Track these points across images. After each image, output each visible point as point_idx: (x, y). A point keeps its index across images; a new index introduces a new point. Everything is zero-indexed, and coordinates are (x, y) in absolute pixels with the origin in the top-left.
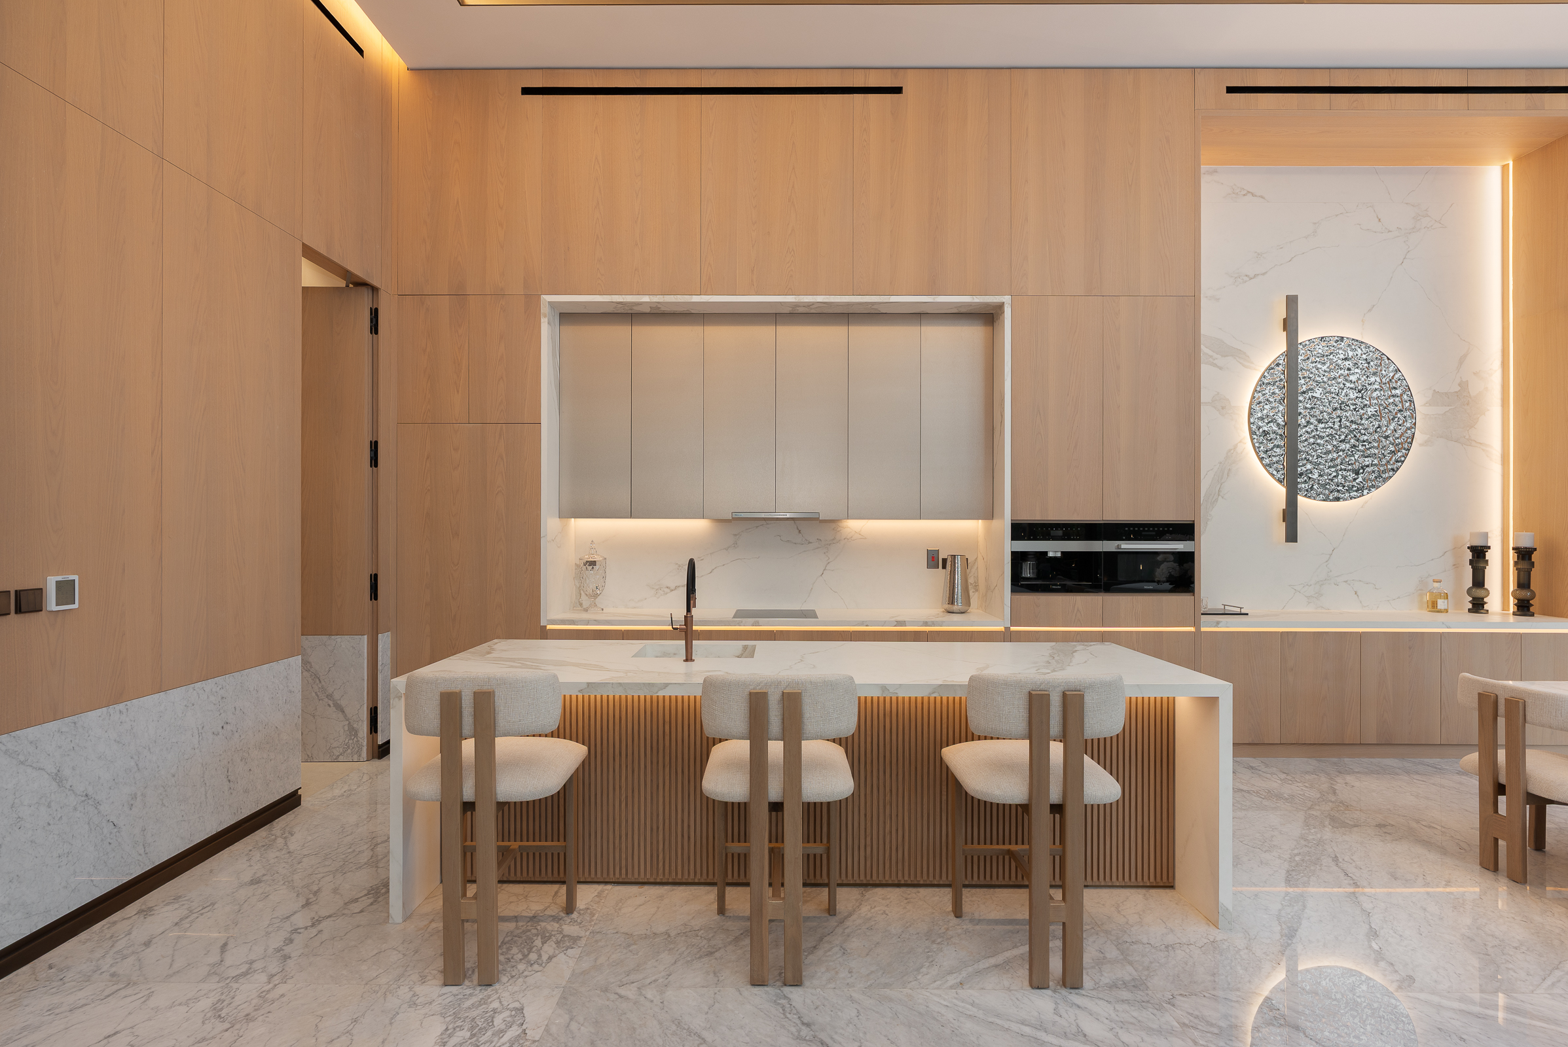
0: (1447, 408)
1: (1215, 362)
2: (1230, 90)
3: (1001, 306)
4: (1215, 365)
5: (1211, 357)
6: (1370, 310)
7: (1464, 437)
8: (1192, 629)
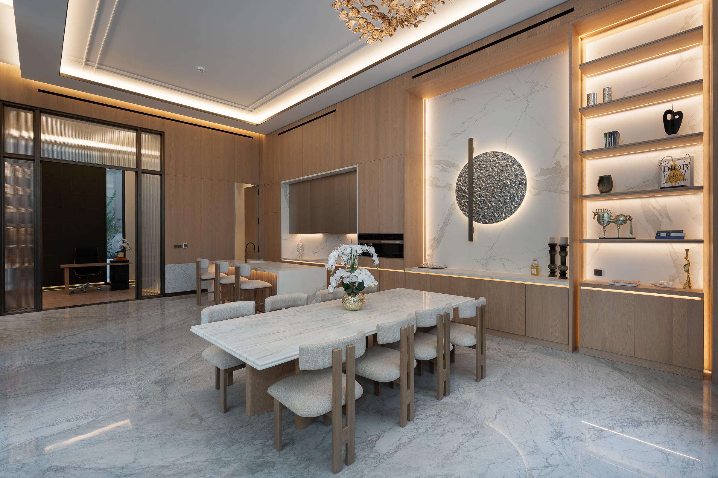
0: (549, 176)
1: (447, 170)
2: (414, 77)
3: (356, 168)
4: (447, 171)
5: (445, 168)
6: (509, 136)
7: (558, 189)
8: (403, 271)
